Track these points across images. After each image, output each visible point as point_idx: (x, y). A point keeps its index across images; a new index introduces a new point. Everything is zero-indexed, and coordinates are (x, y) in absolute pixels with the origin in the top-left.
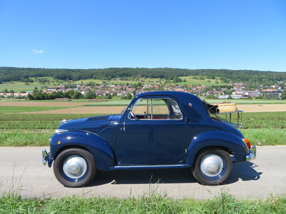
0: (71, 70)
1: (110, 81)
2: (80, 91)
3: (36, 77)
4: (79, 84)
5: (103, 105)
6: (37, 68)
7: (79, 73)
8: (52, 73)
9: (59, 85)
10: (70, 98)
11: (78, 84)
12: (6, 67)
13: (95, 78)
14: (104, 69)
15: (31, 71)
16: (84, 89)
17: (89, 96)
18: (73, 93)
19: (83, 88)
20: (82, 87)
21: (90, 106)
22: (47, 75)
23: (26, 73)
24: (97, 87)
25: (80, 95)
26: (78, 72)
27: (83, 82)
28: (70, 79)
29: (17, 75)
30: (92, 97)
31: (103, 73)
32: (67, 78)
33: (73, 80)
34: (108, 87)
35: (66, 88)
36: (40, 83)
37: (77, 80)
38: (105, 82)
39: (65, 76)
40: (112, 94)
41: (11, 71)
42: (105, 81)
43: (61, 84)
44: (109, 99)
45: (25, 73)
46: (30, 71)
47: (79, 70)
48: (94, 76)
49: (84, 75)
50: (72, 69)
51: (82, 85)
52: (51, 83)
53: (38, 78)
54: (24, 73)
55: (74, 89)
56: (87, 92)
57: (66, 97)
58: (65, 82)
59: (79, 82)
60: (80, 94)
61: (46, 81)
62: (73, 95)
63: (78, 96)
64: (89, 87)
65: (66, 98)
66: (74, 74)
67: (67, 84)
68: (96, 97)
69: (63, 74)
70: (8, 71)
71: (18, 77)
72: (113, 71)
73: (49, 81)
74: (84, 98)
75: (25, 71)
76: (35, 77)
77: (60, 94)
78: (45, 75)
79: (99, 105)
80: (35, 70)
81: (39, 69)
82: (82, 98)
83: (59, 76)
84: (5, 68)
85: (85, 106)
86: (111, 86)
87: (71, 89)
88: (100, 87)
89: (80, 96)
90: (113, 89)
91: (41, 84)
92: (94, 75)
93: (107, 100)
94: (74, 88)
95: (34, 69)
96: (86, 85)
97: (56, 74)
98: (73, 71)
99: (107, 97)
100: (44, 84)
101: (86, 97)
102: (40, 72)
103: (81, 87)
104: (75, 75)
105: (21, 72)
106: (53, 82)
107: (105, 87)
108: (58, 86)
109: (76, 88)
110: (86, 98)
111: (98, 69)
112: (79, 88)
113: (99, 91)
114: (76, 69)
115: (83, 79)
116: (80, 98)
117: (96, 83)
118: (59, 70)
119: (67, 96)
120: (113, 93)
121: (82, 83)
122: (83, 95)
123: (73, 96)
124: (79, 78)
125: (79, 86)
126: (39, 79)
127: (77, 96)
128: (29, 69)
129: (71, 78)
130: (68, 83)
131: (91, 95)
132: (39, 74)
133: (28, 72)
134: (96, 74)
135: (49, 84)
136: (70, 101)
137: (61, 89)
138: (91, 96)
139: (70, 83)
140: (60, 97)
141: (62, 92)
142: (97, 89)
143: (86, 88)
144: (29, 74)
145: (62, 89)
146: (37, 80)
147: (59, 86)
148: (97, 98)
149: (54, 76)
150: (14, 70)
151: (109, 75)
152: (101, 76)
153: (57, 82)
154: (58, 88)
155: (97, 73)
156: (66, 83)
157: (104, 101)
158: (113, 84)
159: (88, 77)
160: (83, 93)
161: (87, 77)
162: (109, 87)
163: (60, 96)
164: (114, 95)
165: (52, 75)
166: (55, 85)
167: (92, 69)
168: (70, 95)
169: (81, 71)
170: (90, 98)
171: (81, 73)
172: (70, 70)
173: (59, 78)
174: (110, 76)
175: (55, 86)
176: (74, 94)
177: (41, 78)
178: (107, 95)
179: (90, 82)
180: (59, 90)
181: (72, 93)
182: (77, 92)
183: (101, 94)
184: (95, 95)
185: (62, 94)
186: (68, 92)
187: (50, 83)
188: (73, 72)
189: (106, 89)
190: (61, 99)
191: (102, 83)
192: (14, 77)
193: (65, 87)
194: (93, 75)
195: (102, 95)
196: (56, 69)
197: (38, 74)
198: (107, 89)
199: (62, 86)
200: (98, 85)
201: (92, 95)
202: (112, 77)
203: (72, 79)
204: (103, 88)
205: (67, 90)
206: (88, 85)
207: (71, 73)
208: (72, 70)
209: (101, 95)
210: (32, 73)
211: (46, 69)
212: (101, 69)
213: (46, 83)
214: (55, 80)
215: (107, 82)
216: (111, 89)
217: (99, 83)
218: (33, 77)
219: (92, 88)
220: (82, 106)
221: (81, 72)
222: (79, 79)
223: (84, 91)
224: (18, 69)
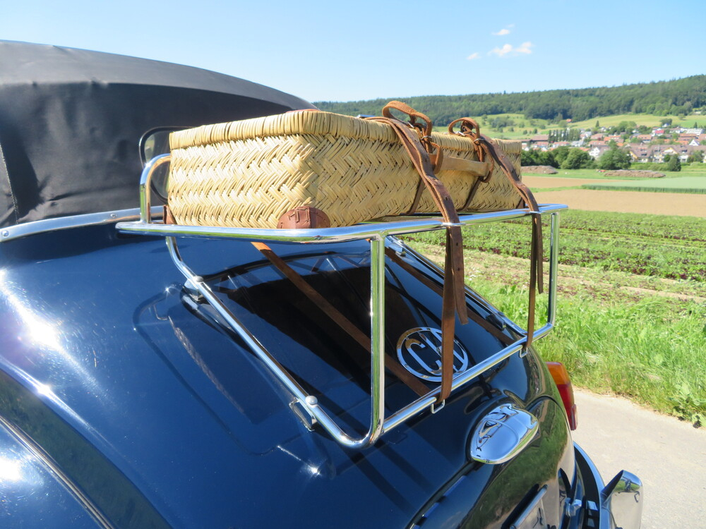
0: (571, 92)
1: (687, 117)
2: (588, 147)
3: (484, 115)
4: (589, 130)
5: (639, 189)
6: (490, 94)
7: (592, 99)
8: (521, 102)
9: (536, 132)
10: (556, 165)
11: (585, 129)
12: (428, 96)
13: (638, 111)
14: (673, 82)
15: (475, 103)
16: (600, 143)
17: (609, 162)
18: (566, 154)
19: (599, 139)
20: (596, 136)
21: (600, 188)
22: (510, 110)
23: (466, 106)
24: (640, 136)
25: (586, 159)
26: (591, 95)
27: (601, 124)
28: (565, 117)
29: (447, 113)
30: (619, 165)
31: (666, 94)
32: (557, 114)
33: (574, 118)
34: (677, 136)
35: (552, 139)
36: (494, 129)
37: (583, 119)
38: (670, 122)
39: (553, 110)
40: (684, 157)
41: (436, 103)
42: (669, 117)
43: (540, 131)
44: (674, 170)
45: (463, 107)
46: (474, 101)
47: (591, 92)
48: (635, 104)
49: (605, 104)
50: (574, 90)
51: (596, 133)
52: (517, 129)
53: (490, 117)
54: (461, 106)
55: (574, 143)
56: (605, 150)
57: (546, 164)
58: (552, 125)
59: (590, 124)
60: (586, 156)
61: (505, 125)
62: (566, 159)
63: (580, 162)
64: (615, 137)
65: (543, 167)
66: (577, 103)
67: (555, 129)
68: (630, 164)
69: (548, 105)
70: (430, 104)
71: (448, 117)
72: (702, 85)
73: (512, 123)
74: (595, 167)
75: (463, 103)
76: (482, 114)
77: (532, 156)
78: (504, 110)
79: (627, 189)
80: (484, 98)
81: (492, 95)
82: (589, 168)
83: (539, 110)
84: (424, 98)
85: (585, 187)
86: (690, 131)
87: (563, 144)
88: (648, 137)
89: (585, 161)
90: (693, 141)
91: (495, 131)
92: (636, 101)
93: (661, 173)
94: (572, 140)
95: (483, 95)
96: (608, 130)
97: (532, 104)
98: (577, 94)
99: (666, 165)
100: (502, 131)
101: (600, 164)
102: (494, 103)
103: (592, 138)
104: (579, 105)
105: (455, 104)
106: (523, 126)
107: (666, 135)
108: (532, 137)
109: (579, 139)
110: (602, 168)
111: (653, 84)
112: (587, 140)
113: (646, 147)
114: (586, 89)
115: (601, 115)
116: (585, 168)
117: (639, 124)
118: (539, 94)
119: (551, 162)
120: (690, 154)
121: (598, 125)
122: (593, 159)
123: (566, 163)
124: (592, 114)
125: (587, 134)
126: (491, 121)
127: (576, 162)
128: (473, 98)
129: (569, 113)
130: (560, 126)
131: (615, 158)
132: (492, 108)
133: (469, 104)
134: (642, 97)
135: (512, 130)
136: (555, 173)
137: (539, 143)
138: (617, 162)
139: (565, 126)
140: (532, 163)
141: (540, 150)
142: (641, 141)
143: (606, 139)
144: (470, 109)
145: (542, 143)
146: (487, 123)
147: (536, 135)
148: (633, 167)
149: (526, 111)
150: (441, 101)
151: (685, 98)
152: (658, 104)
153: (533, 124)
154: (532, 142)
155: (647, 94)
156: (554, 127)
157: (652, 176)
158: (696, 127)
159: (618, 108)
160: (595, 153)
161: (613, 108)
162: (682, 135)
163: (532, 161)
164: (691, 160)
165: (521, 109)
166: (525, 133)
167: (632, 86)
168: (557, 158)
169: (597, 93)
170: (613, 167)
171: (597, 100)
172: (568, 92)
173: (537, 116)
174: (689, 100)
175: (525, 136)
176: (569, 155)
177: (494, 117)
178: (667, 159)
179: (621, 124)
180: (535, 147)
181: (563, 154)
182: (576, 151)
183: (648, 156)
184: (629, 158)
185: (537, 156)
186: (555, 151)
187: (514, 129)
188: (576, 96)
189: (668, 141)
190: (533, 167)
191: (659, 123)
192: (440, 118)
193: (551, 137)
194: (632, 102)
195: (650, 160)
196: (534, 94)
197: (489, 107)
198: (671, 143)
199: (543, 134)
200: (645, 130)
201: (621, 160)
202: (697, 105)
203: (570, 117)
204: (661, 137)
205: (555, 146)
206: (615, 131)
207: (569, 101)
208: (575, 93)
209: (649, 158)
210: (477, 107)
211: (509, 95)
212: (663, 83)
213: (505, 130)
214: (527, 122)
215: (675, 119)
216: (686, 142)
217: (648, 125)
218: (479, 115)
219: (625, 138)
220: (577, 188)
221: (598, 96)
222: (591, 116)
223: (600, 147)
224: (450, 99)
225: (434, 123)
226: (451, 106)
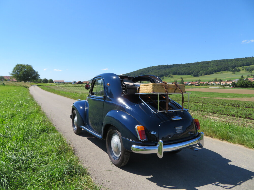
6: (245, 58)
23: (234, 63)
36: (247, 71)
41: (221, 62)
45: (233, 63)
46: (238, 61)
53: (245, 67)
54: (232, 63)
70: (219, 63)
71: (227, 67)
76: (242, 66)
78: (252, 64)
80: (243, 60)
84: (216, 61)
91: (248, 72)
95: (242, 58)
100: (251, 72)
102: (247, 61)
105: (230, 63)
126: (246, 68)
128: (237, 60)
132: (246, 63)
133: (236, 62)
144: (236, 64)
146: (244, 69)
150: (224, 62)
177: (248, 67)
192: (223, 68)
197: (245, 63)
210: (239, 63)
213: (253, 71)
218: (241, 66)
224: (227, 60)
225: (221, 70)
226: (228, 63)
